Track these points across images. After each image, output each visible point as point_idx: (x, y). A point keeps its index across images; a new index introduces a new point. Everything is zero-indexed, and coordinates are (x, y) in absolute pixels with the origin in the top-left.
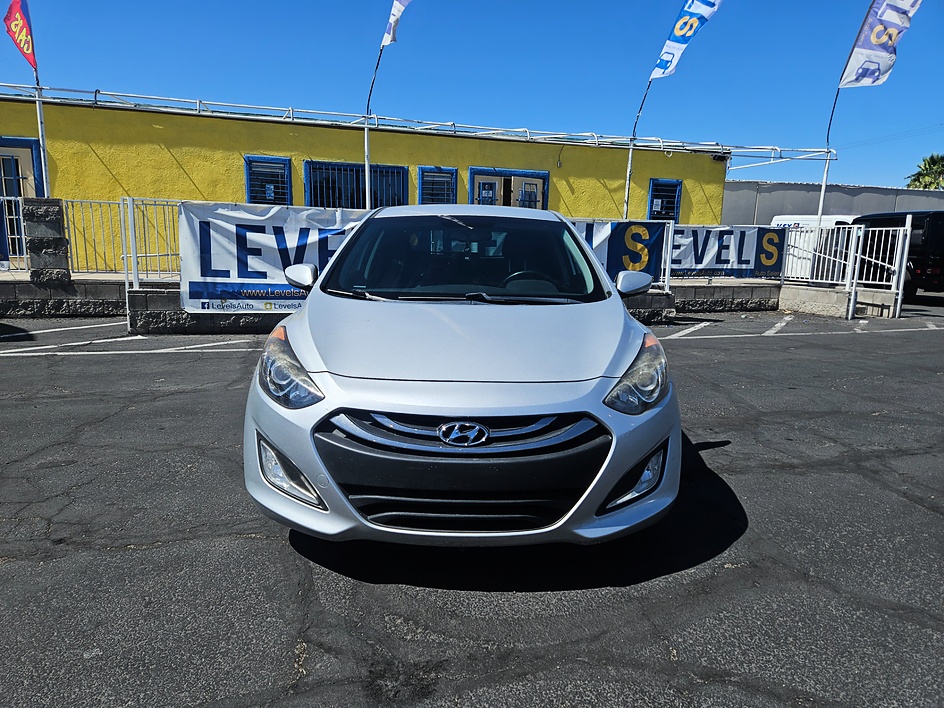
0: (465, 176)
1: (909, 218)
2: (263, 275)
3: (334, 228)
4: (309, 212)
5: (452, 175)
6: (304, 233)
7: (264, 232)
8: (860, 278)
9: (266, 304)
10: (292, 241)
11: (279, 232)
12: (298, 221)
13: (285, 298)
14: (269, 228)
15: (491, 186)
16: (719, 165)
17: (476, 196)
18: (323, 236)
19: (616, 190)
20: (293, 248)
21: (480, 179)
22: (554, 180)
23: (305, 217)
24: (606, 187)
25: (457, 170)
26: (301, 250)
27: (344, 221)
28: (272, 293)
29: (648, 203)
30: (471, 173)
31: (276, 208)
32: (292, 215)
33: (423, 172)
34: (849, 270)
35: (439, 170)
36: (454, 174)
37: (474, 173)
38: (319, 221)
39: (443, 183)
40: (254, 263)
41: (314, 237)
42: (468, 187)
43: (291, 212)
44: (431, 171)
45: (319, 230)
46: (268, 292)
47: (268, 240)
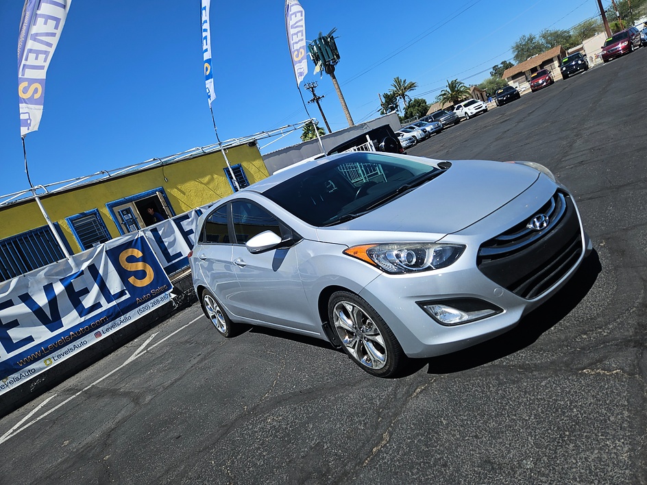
0: (105, 211)
1: (367, 136)
2: (30, 339)
3: (73, 273)
4: (46, 270)
5: (95, 214)
6: (48, 289)
7: (13, 305)
8: (367, 173)
9: (45, 362)
10: (42, 300)
11: (26, 299)
12: (38, 282)
13: (60, 347)
14: (15, 299)
15: (128, 211)
16: (253, 149)
17: (121, 222)
18: (67, 283)
19: (208, 183)
20: (45, 306)
21: (117, 209)
22: (168, 190)
23: (43, 276)
24: (202, 183)
25: (97, 210)
26: (53, 302)
27: (78, 264)
28: (46, 349)
29: (230, 183)
30: (109, 208)
31: (14, 281)
32: (31, 280)
33: (72, 221)
34: (360, 171)
35: (84, 215)
36: (96, 213)
37: (111, 207)
38: (57, 274)
39: (90, 223)
40: (15, 334)
41: (59, 288)
42: (111, 218)
43: (29, 278)
44: (77, 218)
45: (61, 280)
46: (42, 351)
47: (21, 309)
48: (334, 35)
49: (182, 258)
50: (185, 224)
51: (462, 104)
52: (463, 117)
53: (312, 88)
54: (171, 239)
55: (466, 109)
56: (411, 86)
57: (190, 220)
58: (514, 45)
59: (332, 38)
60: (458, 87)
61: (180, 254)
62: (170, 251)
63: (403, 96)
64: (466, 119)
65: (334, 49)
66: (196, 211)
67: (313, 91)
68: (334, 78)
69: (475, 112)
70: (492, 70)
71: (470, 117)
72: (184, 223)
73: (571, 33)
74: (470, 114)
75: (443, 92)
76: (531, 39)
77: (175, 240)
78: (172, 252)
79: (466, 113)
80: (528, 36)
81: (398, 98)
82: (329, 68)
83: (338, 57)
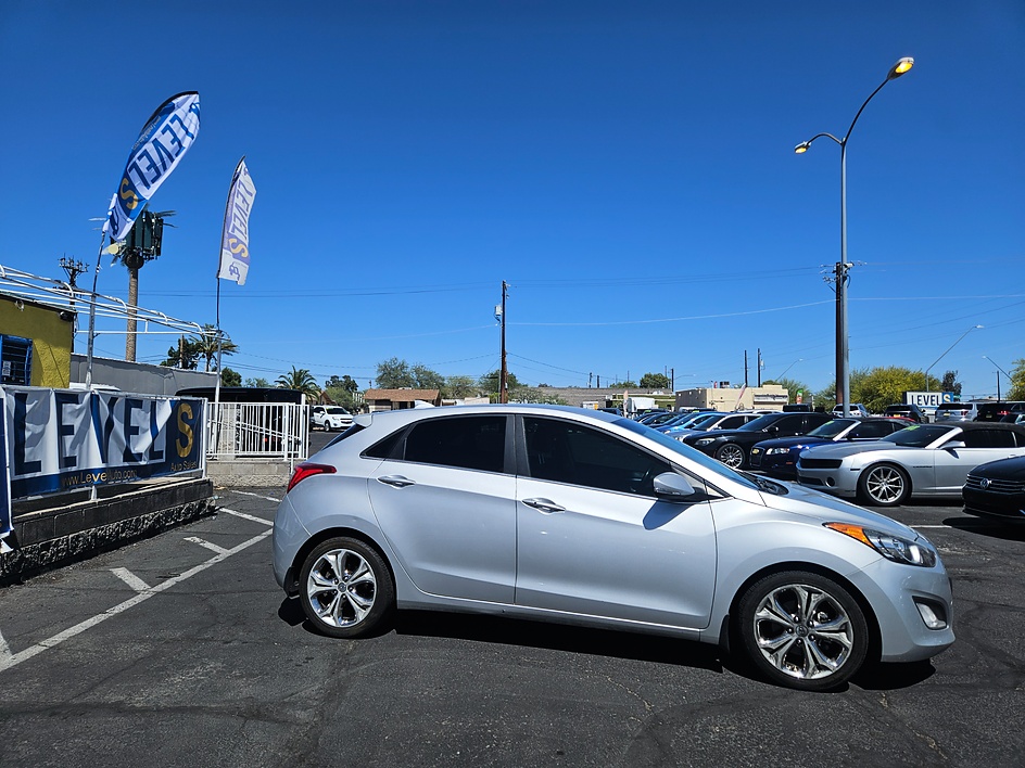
16: (64, 325)
48: (166, 220)
49: (38, 474)
50: (69, 410)
51: (326, 407)
52: (321, 426)
53: (74, 271)
54: (38, 429)
55: (329, 417)
56: (229, 348)
57: (78, 406)
58: (382, 364)
59: (160, 222)
60: (306, 381)
61: (37, 466)
62: (27, 450)
63: (209, 355)
64: (324, 430)
65: (157, 238)
66: (92, 395)
67: (73, 275)
68: (135, 276)
69: (340, 425)
70: (329, 379)
71: (331, 430)
72: (68, 407)
73: (446, 382)
74: (332, 426)
75: (282, 379)
76: (402, 367)
77: (42, 433)
78: (29, 455)
79: (327, 422)
80: (400, 361)
81: (201, 355)
82: (133, 259)
83: (159, 253)
